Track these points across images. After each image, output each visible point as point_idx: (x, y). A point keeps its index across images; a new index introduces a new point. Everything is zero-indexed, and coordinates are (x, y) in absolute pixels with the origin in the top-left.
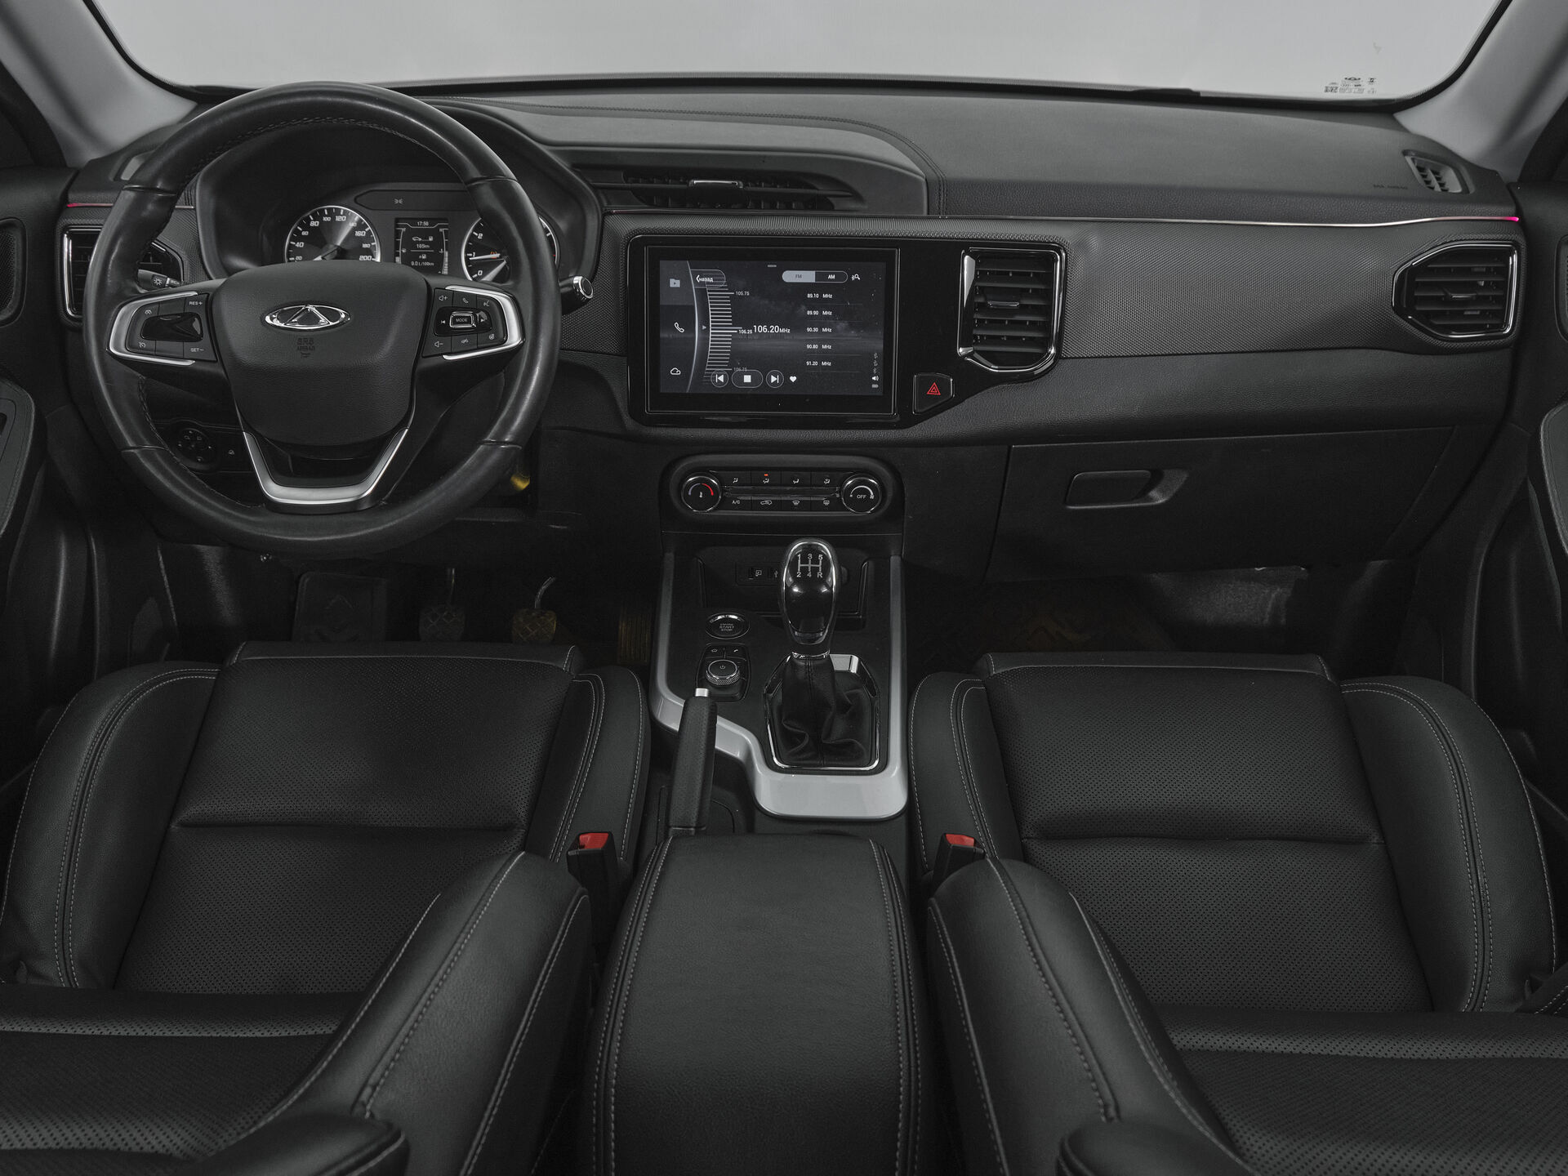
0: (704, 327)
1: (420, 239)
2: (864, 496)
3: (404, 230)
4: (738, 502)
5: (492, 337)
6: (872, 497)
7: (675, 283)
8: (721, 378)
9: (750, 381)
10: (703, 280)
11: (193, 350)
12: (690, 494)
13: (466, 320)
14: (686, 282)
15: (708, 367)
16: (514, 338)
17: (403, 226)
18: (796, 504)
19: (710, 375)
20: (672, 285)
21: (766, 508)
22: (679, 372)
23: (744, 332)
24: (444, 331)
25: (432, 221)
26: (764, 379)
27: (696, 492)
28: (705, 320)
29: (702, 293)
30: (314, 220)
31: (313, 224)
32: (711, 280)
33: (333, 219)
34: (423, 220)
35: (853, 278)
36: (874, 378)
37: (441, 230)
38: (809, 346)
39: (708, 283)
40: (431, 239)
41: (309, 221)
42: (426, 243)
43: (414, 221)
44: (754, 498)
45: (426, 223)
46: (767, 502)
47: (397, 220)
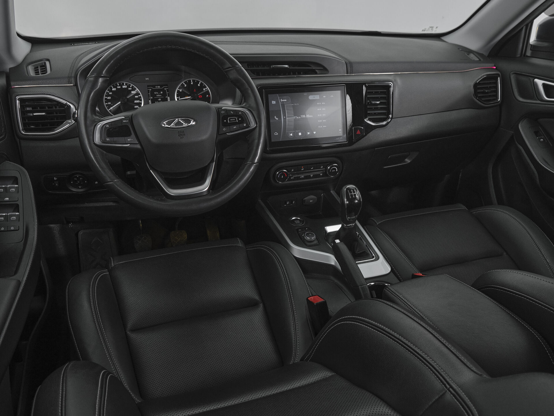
0: (285, 117)
1: (157, 93)
2: (334, 171)
3: (150, 90)
4: (293, 178)
5: (245, 125)
6: (337, 171)
7: (274, 102)
8: (291, 135)
9: (299, 135)
10: (283, 100)
11: (129, 140)
12: (279, 177)
13: (234, 119)
14: (277, 102)
15: (287, 131)
16: (253, 125)
17: (150, 88)
18: (312, 176)
19: (288, 134)
20: (273, 103)
21: (302, 179)
22: (277, 134)
23: (298, 118)
24: (226, 125)
25: (161, 86)
26: (306, 133)
27: (281, 176)
28: (284, 115)
29: (283, 105)
30: (114, 88)
31: (113, 89)
32: (286, 100)
33: (122, 87)
34: (158, 85)
35: (331, 96)
36: (340, 130)
37: (165, 89)
38: (319, 121)
39: (285, 101)
40: (162, 93)
41: (111, 88)
42: (160, 94)
43: (154, 86)
44: (298, 176)
45: (159, 87)
46: (302, 177)
47: (148, 86)
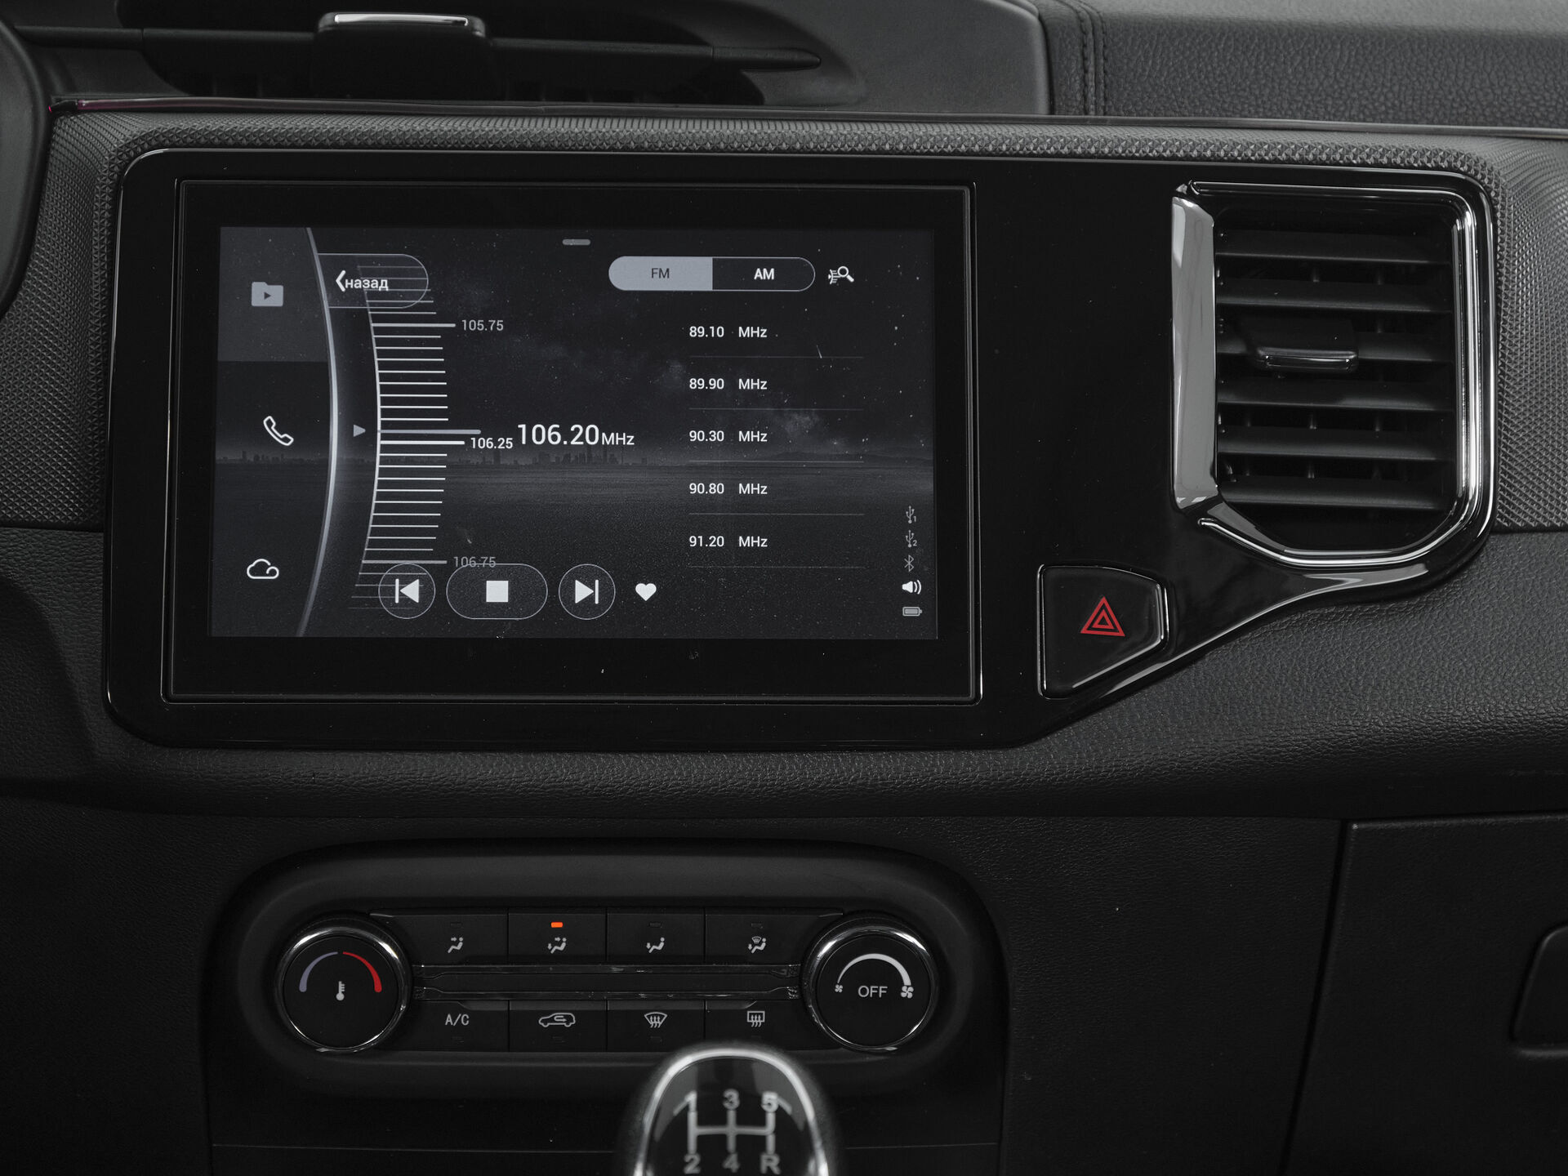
0: (358, 431)
2: (885, 989)
4: (465, 1021)
6: (907, 992)
7: (267, 295)
8: (413, 591)
9: (504, 598)
10: (357, 284)
12: (303, 988)
14: (301, 291)
15: (370, 556)
18: (655, 1022)
19: (377, 579)
20: (257, 300)
21: (557, 1039)
22: (273, 573)
23: (488, 443)
26: (553, 592)
27: (323, 981)
28: (360, 409)
29: (353, 325)
32: (383, 285)
35: (832, 278)
36: (908, 587)
38: (695, 488)
39: (374, 294)
44: (515, 1007)
46: (559, 1018)
